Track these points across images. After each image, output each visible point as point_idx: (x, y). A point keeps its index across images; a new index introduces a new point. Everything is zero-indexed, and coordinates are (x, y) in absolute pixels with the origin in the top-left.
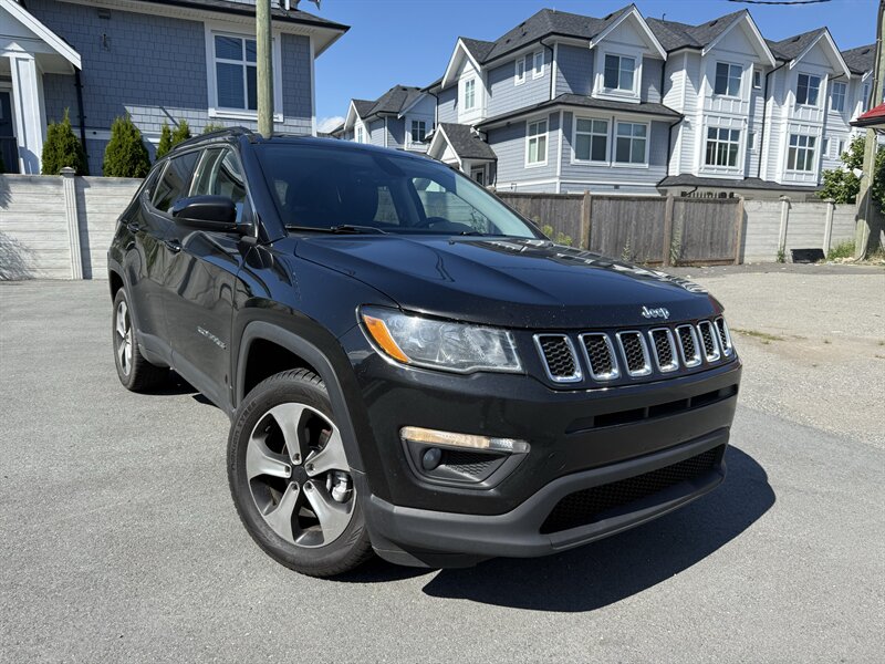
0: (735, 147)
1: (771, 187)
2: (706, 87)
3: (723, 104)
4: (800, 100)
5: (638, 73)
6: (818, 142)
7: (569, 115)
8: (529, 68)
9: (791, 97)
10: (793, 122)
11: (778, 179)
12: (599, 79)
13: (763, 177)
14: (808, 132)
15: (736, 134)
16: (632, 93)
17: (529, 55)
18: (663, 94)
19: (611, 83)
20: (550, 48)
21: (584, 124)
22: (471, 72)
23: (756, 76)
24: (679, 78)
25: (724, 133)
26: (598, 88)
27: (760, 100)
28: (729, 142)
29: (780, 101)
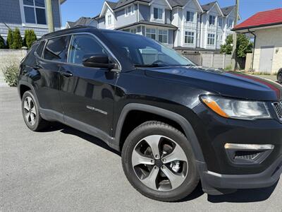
0: (193, 38)
1: (203, 50)
2: (184, 19)
3: (189, 24)
4: (210, 24)
5: (164, 14)
6: (215, 36)
7: (143, 27)
8: (130, 11)
9: (208, 22)
10: (209, 30)
11: (205, 47)
12: (152, 16)
13: (201, 47)
14: (213, 33)
15: (193, 34)
16: (162, 20)
17: (129, 7)
18: (171, 21)
19: (156, 17)
20: (136, 5)
21: (148, 30)
22: (110, 13)
23: (198, 15)
24: (176, 16)
25: (190, 33)
26: (152, 19)
27: (199, 23)
28: (191, 36)
29: (205, 23)
